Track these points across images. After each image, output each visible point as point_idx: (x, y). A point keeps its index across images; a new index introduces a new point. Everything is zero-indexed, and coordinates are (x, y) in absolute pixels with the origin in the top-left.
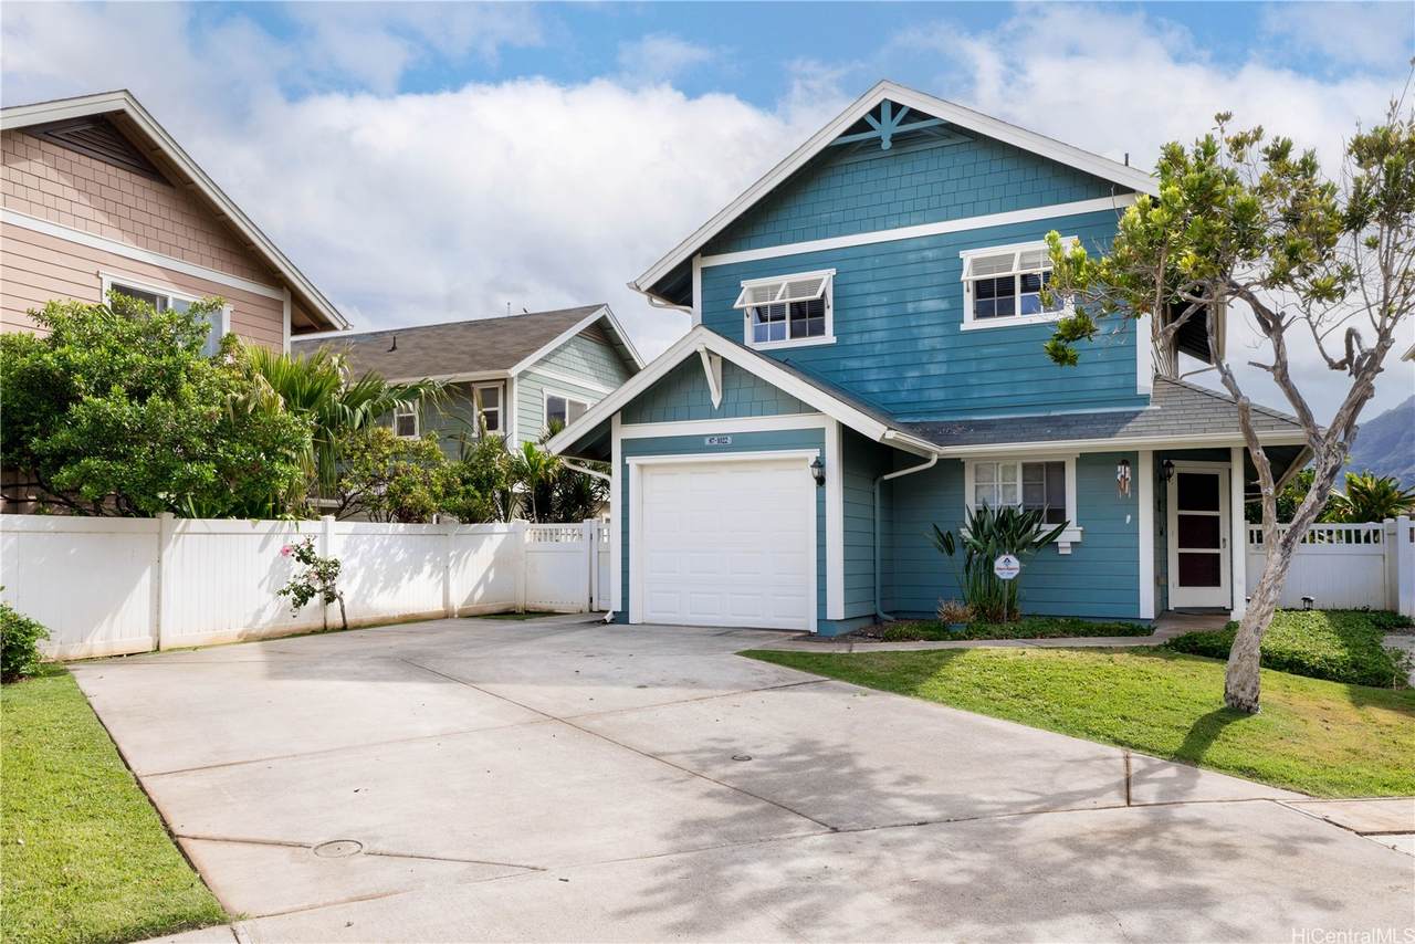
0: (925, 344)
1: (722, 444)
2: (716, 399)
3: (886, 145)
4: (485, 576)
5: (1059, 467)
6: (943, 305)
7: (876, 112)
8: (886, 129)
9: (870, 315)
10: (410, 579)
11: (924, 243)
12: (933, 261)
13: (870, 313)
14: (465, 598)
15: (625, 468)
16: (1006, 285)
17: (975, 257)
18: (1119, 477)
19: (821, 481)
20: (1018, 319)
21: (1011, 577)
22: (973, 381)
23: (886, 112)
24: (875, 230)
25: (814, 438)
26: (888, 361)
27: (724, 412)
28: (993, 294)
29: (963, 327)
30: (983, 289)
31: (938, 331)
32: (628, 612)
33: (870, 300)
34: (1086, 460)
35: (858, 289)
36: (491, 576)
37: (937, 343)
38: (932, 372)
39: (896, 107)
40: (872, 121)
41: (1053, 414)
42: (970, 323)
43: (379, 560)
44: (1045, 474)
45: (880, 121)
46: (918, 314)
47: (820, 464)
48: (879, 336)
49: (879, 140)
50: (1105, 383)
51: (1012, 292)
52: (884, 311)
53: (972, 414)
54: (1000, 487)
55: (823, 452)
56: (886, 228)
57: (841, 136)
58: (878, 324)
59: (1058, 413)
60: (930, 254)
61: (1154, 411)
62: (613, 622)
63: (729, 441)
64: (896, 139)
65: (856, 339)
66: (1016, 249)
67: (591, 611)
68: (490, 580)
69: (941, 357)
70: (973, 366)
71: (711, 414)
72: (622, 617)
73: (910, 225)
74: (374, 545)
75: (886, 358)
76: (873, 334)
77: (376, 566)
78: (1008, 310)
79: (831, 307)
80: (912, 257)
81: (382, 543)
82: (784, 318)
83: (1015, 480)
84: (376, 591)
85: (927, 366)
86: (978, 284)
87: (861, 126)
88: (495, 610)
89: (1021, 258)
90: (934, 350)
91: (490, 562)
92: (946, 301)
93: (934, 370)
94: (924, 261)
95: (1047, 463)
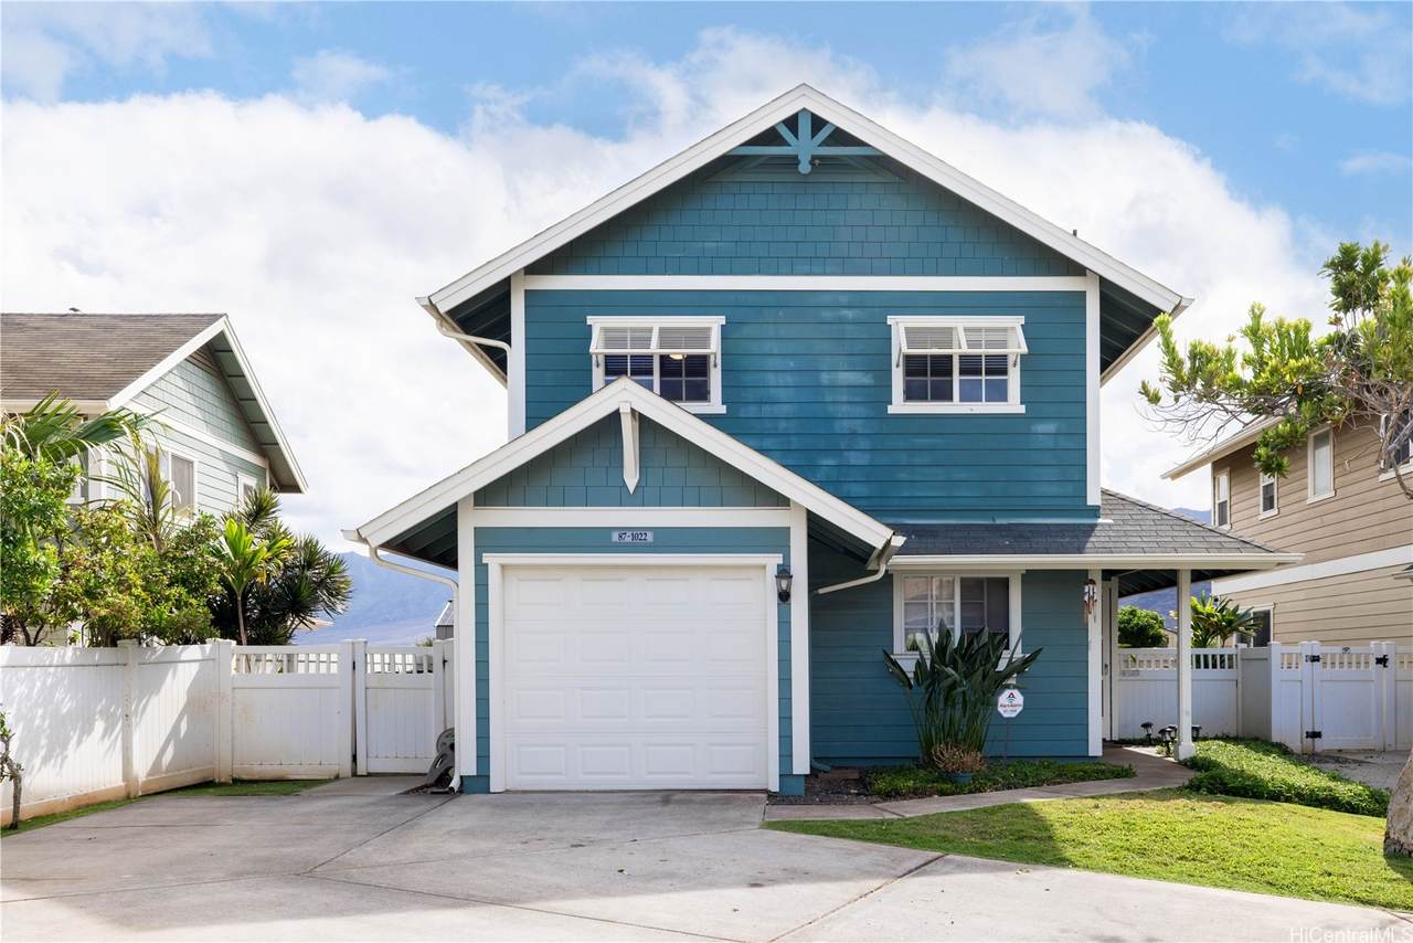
0: (843, 426)
1: (637, 541)
2: (631, 478)
3: (805, 168)
4: (176, 727)
5: (1002, 584)
6: (867, 380)
7: (792, 123)
8: (804, 147)
9: (772, 383)
10: (79, 742)
11: (844, 300)
12: (853, 323)
13: (771, 379)
14: (151, 764)
15: (481, 570)
16: (942, 365)
17: (909, 325)
18: (1086, 598)
19: (784, 596)
20: (956, 407)
21: (1014, 715)
22: (903, 476)
23: (805, 126)
24: (778, 274)
25: (776, 540)
26: (795, 443)
27: (640, 498)
28: (929, 374)
29: (891, 410)
30: (914, 366)
31: (860, 411)
32: (488, 777)
33: (772, 363)
34: (1032, 577)
35: (754, 347)
36: (184, 726)
37: (859, 426)
38: (853, 462)
39: (818, 123)
40: (785, 133)
41: (998, 522)
42: (899, 405)
43: (40, 712)
44: (985, 593)
45: (796, 136)
46: (833, 387)
47: (784, 573)
48: (785, 409)
49: (793, 161)
50: (1053, 490)
51: (950, 373)
52: (789, 379)
53: (902, 517)
54: (934, 605)
55: (787, 557)
56: (792, 273)
57: (742, 145)
58: (782, 394)
59: (1004, 522)
60: (849, 314)
61: (1106, 524)
62: (461, 791)
63: (650, 537)
64: (820, 163)
65: (752, 411)
66: (959, 323)
67: (354, 774)
68: (182, 734)
69: (863, 444)
70: (903, 458)
71: (622, 498)
72: (478, 783)
73: (825, 274)
74: (35, 685)
75: (793, 439)
76: (776, 408)
77: (37, 722)
78: (944, 394)
79: (719, 367)
80: (827, 314)
81: (44, 683)
82: (650, 372)
83: (953, 598)
84: (37, 761)
85: (846, 454)
86: (908, 359)
87: (770, 137)
88: (190, 781)
89: (963, 335)
90: (854, 434)
91: (181, 706)
92: (871, 375)
93: (855, 459)
94: (842, 322)
95: (988, 579)
